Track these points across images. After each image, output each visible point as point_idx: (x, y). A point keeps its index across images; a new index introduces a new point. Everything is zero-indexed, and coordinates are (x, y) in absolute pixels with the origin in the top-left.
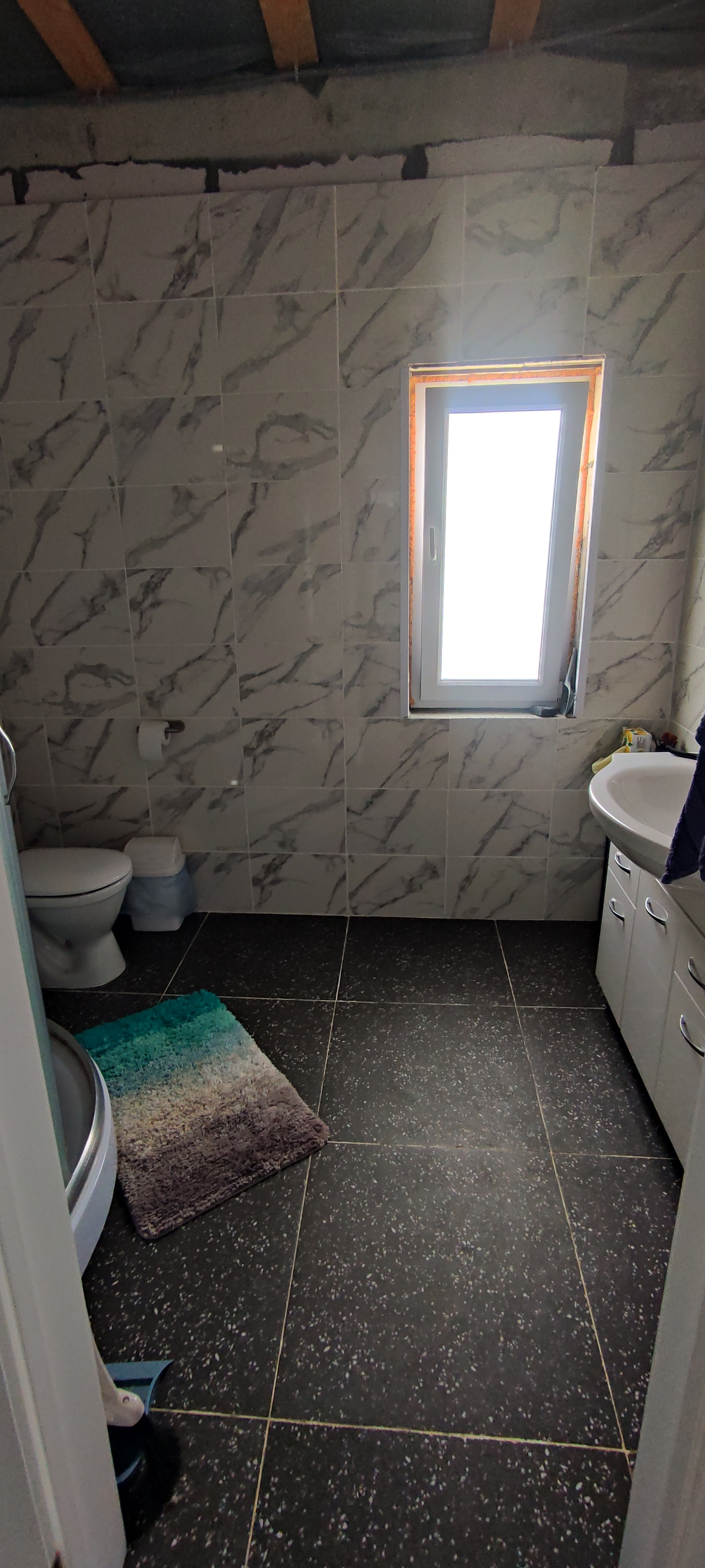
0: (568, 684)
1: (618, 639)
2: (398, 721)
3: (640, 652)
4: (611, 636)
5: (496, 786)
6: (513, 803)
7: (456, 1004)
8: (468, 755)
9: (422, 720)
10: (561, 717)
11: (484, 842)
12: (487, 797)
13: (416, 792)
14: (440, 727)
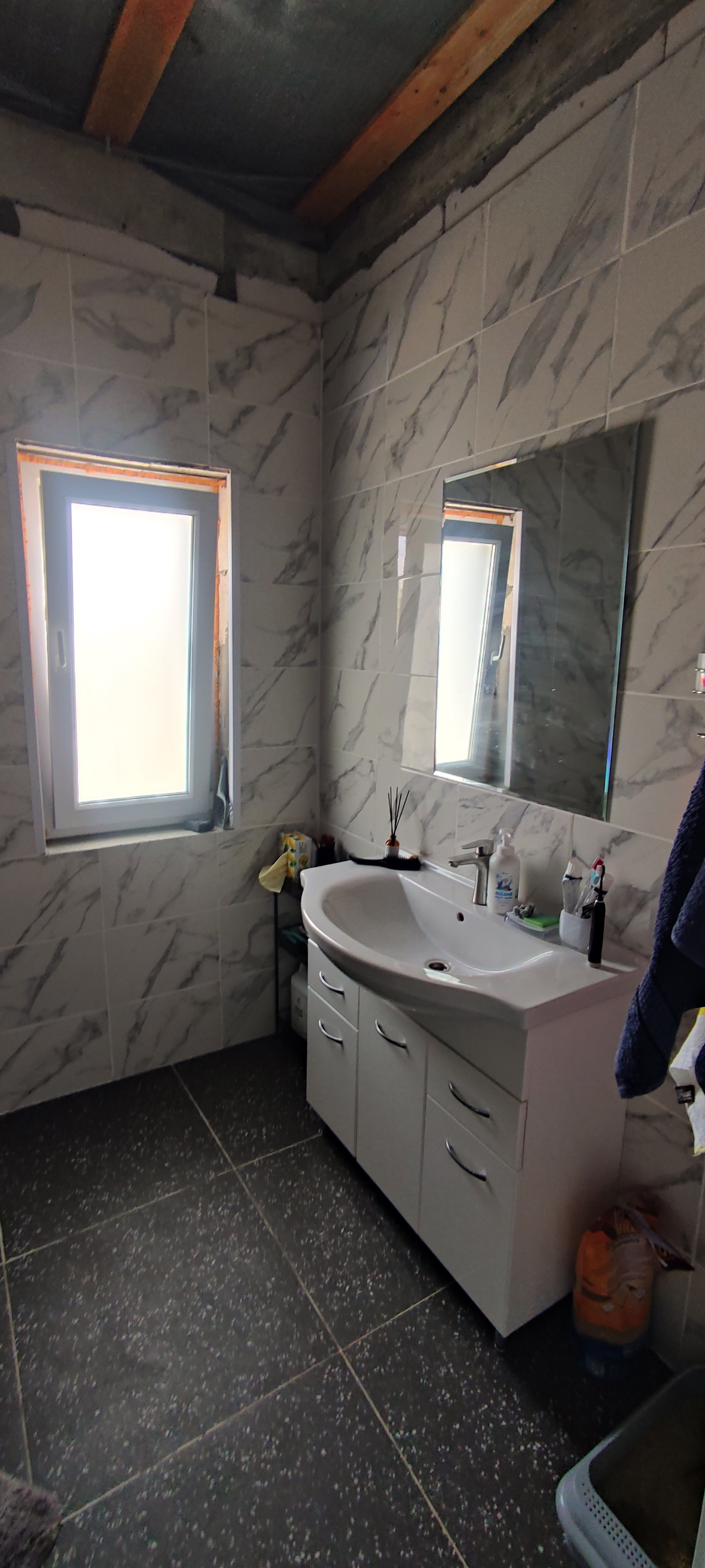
0: (220, 795)
1: (267, 745)
2: (33, 859)
3: (288, 757)
4: (259, 744)
5: (158, 915)
6: (179, 931)
7: (167, 1195)
8: (123, 887)
9: (65, 855)
10: (219, 830)
11: (151, 981)
12: (150, 929)
13: (64, 941)
14: (88, 860)
